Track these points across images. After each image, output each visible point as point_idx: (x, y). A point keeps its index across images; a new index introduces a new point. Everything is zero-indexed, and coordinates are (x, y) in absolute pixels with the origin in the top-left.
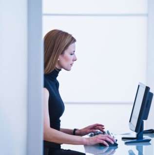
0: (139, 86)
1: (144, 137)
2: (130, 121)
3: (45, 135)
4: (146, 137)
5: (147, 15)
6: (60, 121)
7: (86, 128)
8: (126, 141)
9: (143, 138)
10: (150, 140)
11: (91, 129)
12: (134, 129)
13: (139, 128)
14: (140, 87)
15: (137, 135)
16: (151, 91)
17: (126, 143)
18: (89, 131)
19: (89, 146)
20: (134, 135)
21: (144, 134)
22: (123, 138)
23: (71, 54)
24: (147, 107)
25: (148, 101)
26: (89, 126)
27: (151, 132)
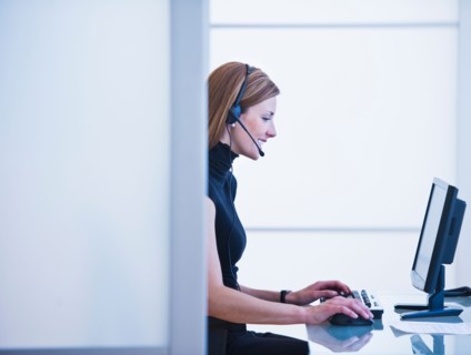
0: (434, 185)
1: (445, 304)
2: (414, 268)
3: (211, 303)
4: (450, 305)
5: (457, 25)
6: (237, 269)
7: (310, 288)
8: (404, 314)
9: (443, 307)
10: (460, 312)
11: (321, 289)
12: (422, 285)
13: (434, 282)
14: (436, 188)
15: (430, 300)
16: (460, 196)
17: (404, 318)
18: (317, 293)
19: (314, 325)
20: (422, 299)
21: (445, 299)
22: (399, 308)
23: (265, 119)
24: (450, 234)
25: (454, 220)
26: (317, 283)
27: (464, 293)
